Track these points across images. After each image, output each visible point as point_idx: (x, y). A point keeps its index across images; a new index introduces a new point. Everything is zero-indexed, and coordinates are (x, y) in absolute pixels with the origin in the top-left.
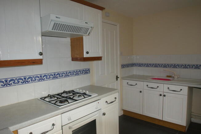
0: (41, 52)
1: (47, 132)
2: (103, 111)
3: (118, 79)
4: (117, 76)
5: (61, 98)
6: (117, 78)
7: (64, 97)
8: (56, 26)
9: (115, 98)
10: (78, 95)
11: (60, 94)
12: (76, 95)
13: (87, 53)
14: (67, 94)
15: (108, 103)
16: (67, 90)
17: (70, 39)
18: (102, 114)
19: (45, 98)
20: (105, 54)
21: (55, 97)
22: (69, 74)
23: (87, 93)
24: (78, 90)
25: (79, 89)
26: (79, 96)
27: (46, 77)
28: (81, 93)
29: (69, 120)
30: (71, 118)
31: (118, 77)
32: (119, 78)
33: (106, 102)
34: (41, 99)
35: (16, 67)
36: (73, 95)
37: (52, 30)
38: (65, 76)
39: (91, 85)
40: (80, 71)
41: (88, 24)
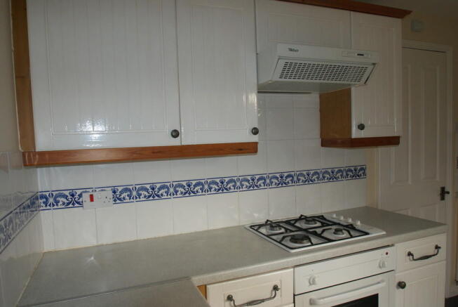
0: (255, 128)
1: (263, 301)
2: (400, 277)
3: (446, 195)
4: (443, 189)
5: (293, 231)
6: (443, 193)
7: (300, 229)
8: (289, 68)
9: (437, 247)
10: (334, 227)
11: (293, 222)
12: (330, 229)
13: (361, 127)
14: (308, 224)
15: (415, 258)
16: (308, 213)
17: (318, 96)
18: (396, 284)
19: (260, 226)
20: (410, 128)
21: (280, 227)
22: (315, 177)
23: (358, 224)
24: (334, 216)
25: (338, 213)
26: (337, 231)
27: (263, 181)
28: (342, 225)
29: (310, 284)
30: (316, 280)
31: (446, 190)
32: (448, 193)
33: (410, 254)
34: (251, 227)
35: (206, 159)
36: (323, 226)
37: (280, 80)
38: (305, 181)
39: (366, 207)
40: (339, 171)
41: (365, 56)
